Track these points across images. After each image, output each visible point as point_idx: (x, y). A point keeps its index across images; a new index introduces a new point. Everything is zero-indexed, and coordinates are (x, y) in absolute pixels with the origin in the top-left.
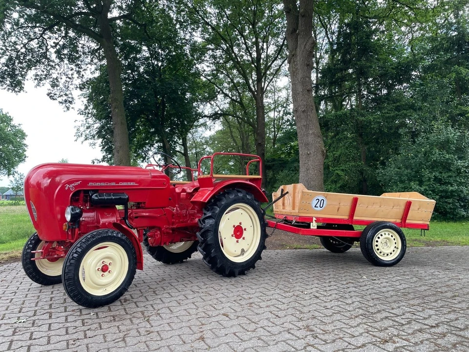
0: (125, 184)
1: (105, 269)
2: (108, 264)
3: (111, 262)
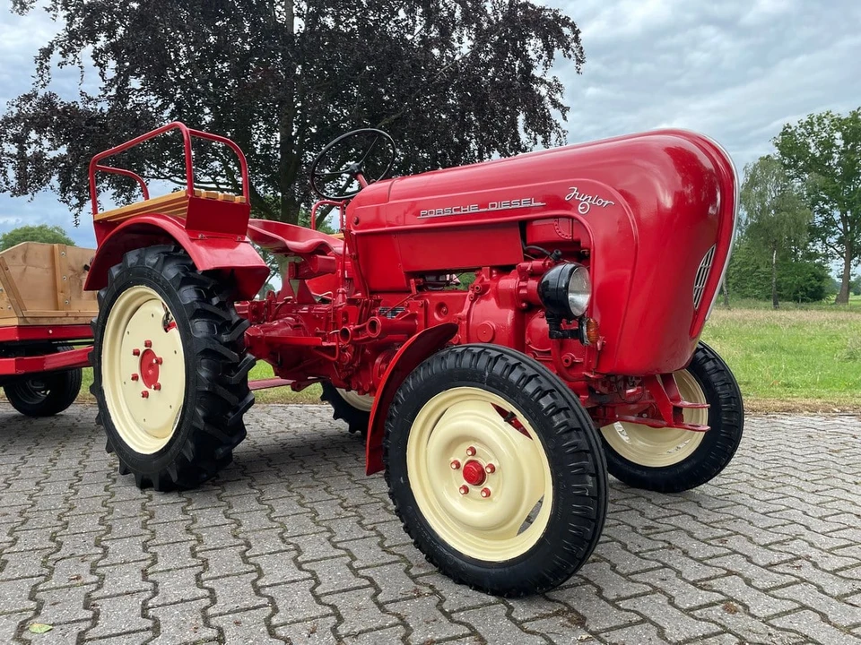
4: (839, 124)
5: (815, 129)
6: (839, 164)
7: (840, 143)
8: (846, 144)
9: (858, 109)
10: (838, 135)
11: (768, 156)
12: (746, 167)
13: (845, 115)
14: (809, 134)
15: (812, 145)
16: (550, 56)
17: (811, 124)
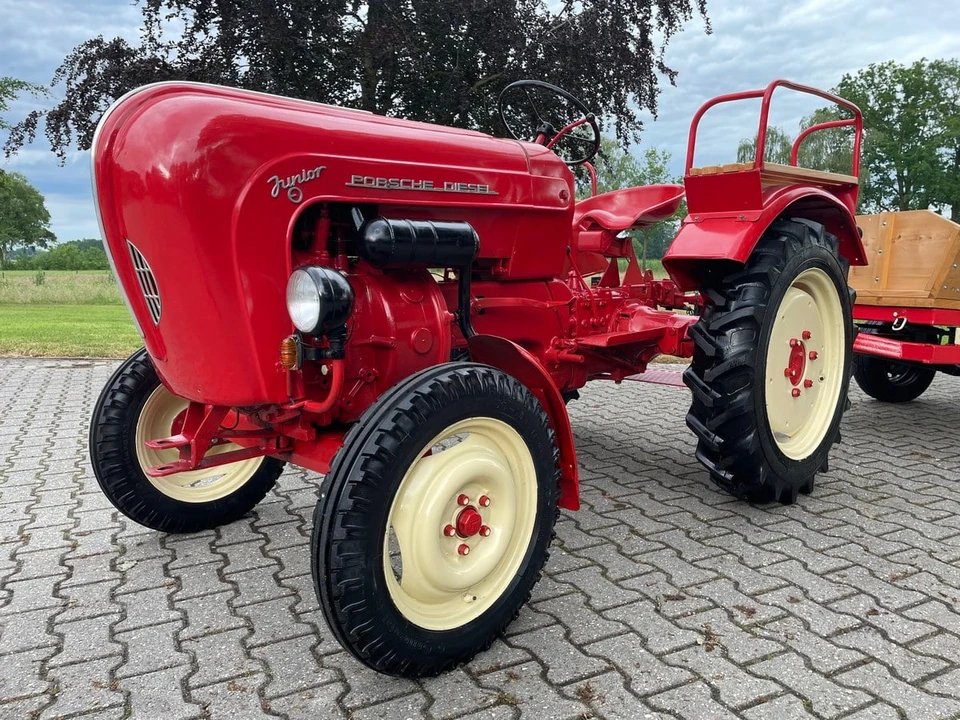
0: (456, 187)
1: (469, 524)
2: (476, 504)
3: (484, 491)
4: (901, 75)
5: (876, 81)
6: (899, 119)
7: (900, 96)
8: (906, 98)
9: (922, 60)
10: (899, 87)
11: (825, 109)
12: (802, 121)
13: (908, 66)
14: (870, 86)
15: (871, 98)
16: (671, 24)
17: (871, 74)
